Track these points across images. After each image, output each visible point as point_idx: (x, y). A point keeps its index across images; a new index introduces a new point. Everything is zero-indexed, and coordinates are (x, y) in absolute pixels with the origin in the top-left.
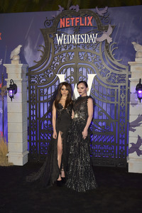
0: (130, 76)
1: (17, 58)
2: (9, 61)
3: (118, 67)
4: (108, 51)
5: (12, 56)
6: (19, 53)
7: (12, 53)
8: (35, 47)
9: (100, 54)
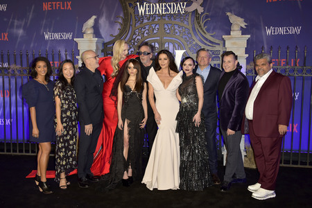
1: (90, 31)
2: (81, 35)
3: (210, 42)
4: (199, 23)
5: (84, 30)
6: (92, 25)
7: (84, 25)
8: (112, 19)
9: (190, 27)
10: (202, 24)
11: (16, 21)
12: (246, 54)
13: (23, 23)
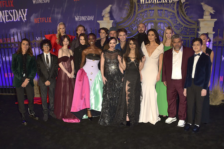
0: (198, 30)
1: (107, 15)
2: (102, 18)
3: (188, 22)
4: (181, 9)
5: (103, 14)
6: (109, 11)
7: (103, 11)
8: (121, 6)
9: (175, 12)
10: (184, 10)
11: (56, 9)
12: (213, 31)
13: (61, 10)
